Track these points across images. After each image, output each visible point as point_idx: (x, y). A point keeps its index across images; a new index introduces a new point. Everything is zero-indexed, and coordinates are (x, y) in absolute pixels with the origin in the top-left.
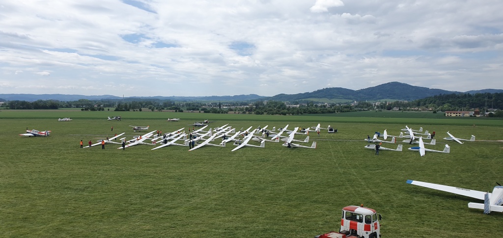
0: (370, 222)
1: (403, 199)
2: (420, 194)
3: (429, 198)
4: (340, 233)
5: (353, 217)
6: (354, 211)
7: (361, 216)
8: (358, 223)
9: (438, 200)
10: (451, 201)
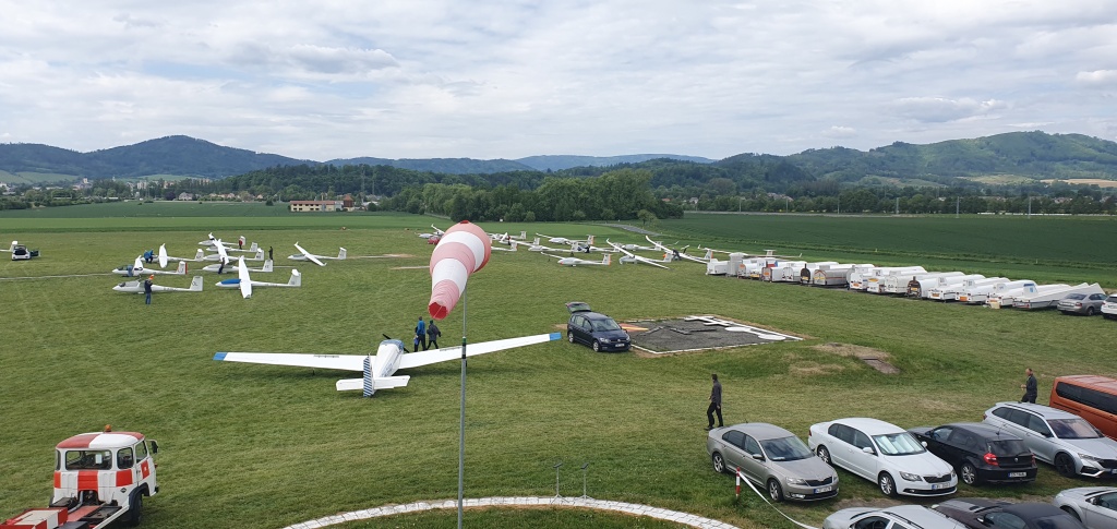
0: (130, 464)
1: (208, 395)
2: (244, 380)
3: (263, 385)
4: (52, 507)
5: (86, 462)
6: (87, 446)
7: (107, 454)
8: (101, 473)
9: (280, 385)
10: (304, 382)
